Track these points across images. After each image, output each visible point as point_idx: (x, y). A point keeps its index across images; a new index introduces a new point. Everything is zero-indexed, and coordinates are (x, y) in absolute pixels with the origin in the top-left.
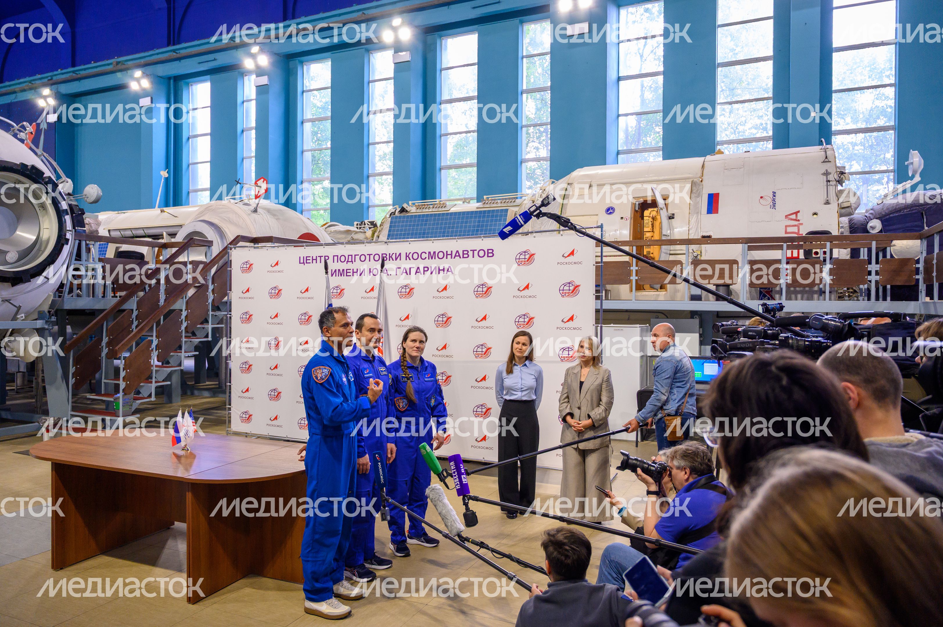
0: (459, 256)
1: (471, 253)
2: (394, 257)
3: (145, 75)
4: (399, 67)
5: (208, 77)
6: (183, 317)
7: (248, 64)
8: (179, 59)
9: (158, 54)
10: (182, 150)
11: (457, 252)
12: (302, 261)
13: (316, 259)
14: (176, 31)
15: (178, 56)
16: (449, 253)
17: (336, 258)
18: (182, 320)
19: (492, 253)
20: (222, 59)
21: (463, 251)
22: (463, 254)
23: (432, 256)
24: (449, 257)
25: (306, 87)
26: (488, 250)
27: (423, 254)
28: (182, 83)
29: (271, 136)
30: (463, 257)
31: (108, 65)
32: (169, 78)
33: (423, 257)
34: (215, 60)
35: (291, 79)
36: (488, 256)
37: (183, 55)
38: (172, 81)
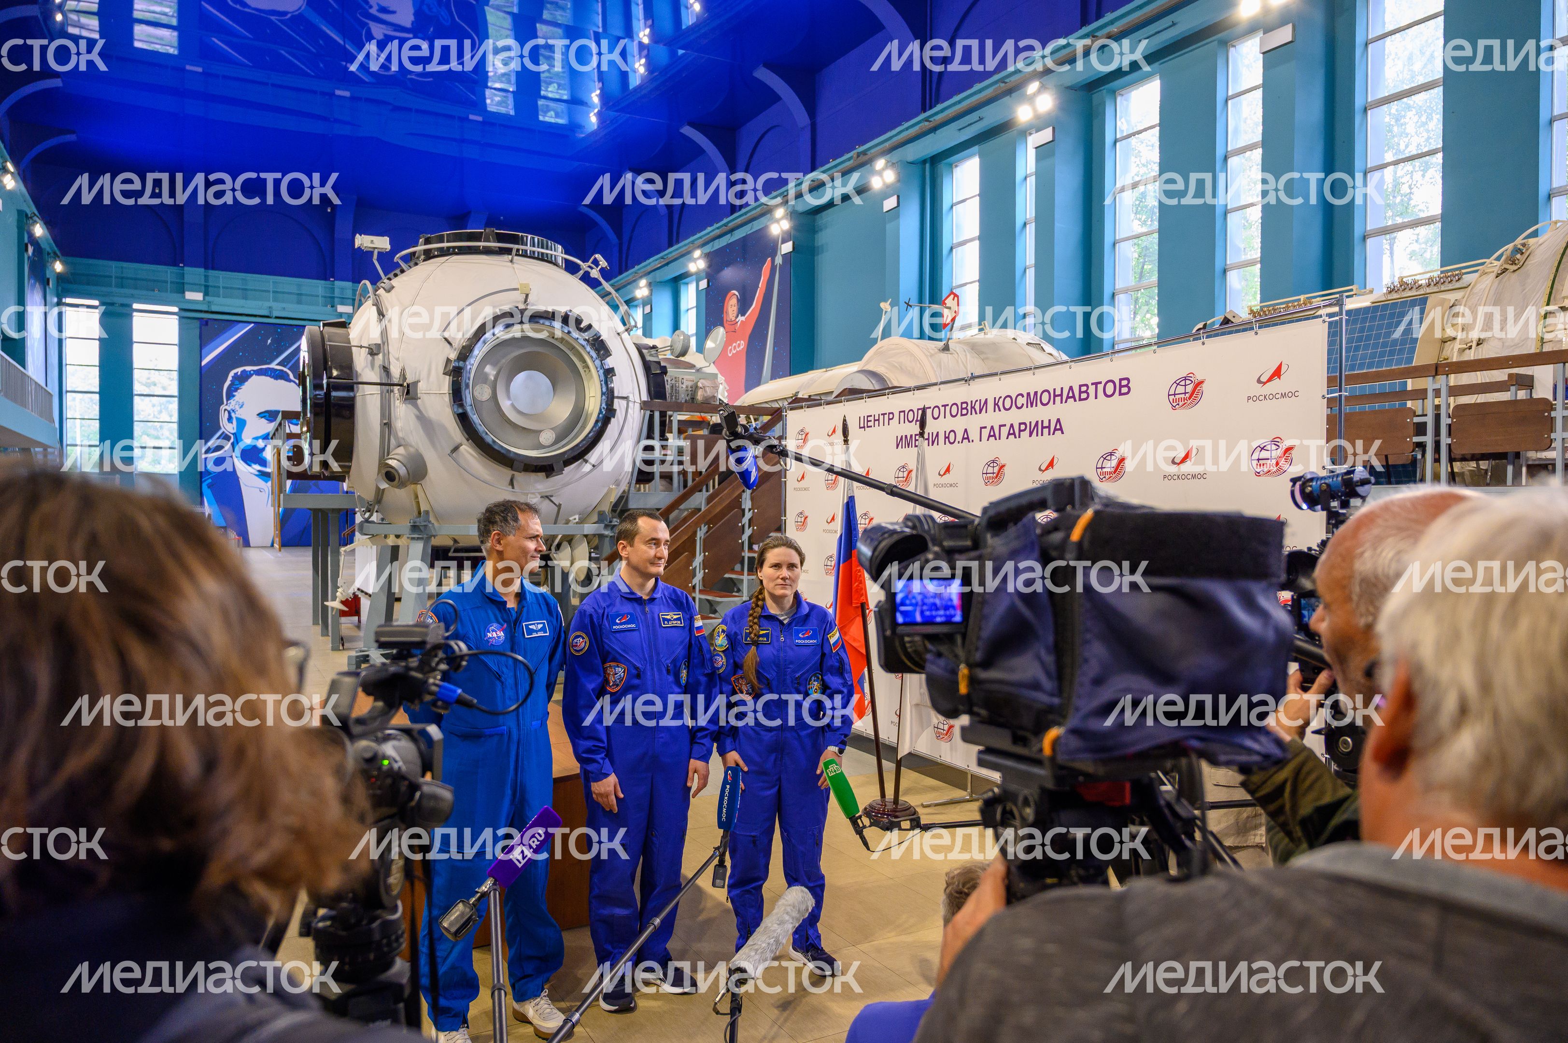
0: (1074, 397)
1: (1092, 390)
2: (977, 407)
3: (891, 165)
4: (1271, 57)
5: (976, 148)
6: (745, 520)
7: (1023, 114)
8: (934, 129)
9: (907, 129)
10: (942, 268)
11: (1071, 388)
12: (862, 425)
13: (878, 420)
14: (934, 86)
15: (932, 125)
16: (1058, 392)
17: (902, 414)
18: (743, 526)
19: (1127, 386)
20: (991, 116)
21: (1080, 386)
22: (1080, 392)
23: (1033, 399)
24: (1058, 399)
25: (1122, 131)
26: (1121, 380)
27: (1020, 397)
28: (942, 166)
29: (1058, 225)
30: (1080, 399)
31: (849, 159)
32: (924, 162)
33: (1019, 405)
34: (981, 119)
35: (1096, 123)
36: (1121, 394)
37: (938, 123)
38: (928, 166)
